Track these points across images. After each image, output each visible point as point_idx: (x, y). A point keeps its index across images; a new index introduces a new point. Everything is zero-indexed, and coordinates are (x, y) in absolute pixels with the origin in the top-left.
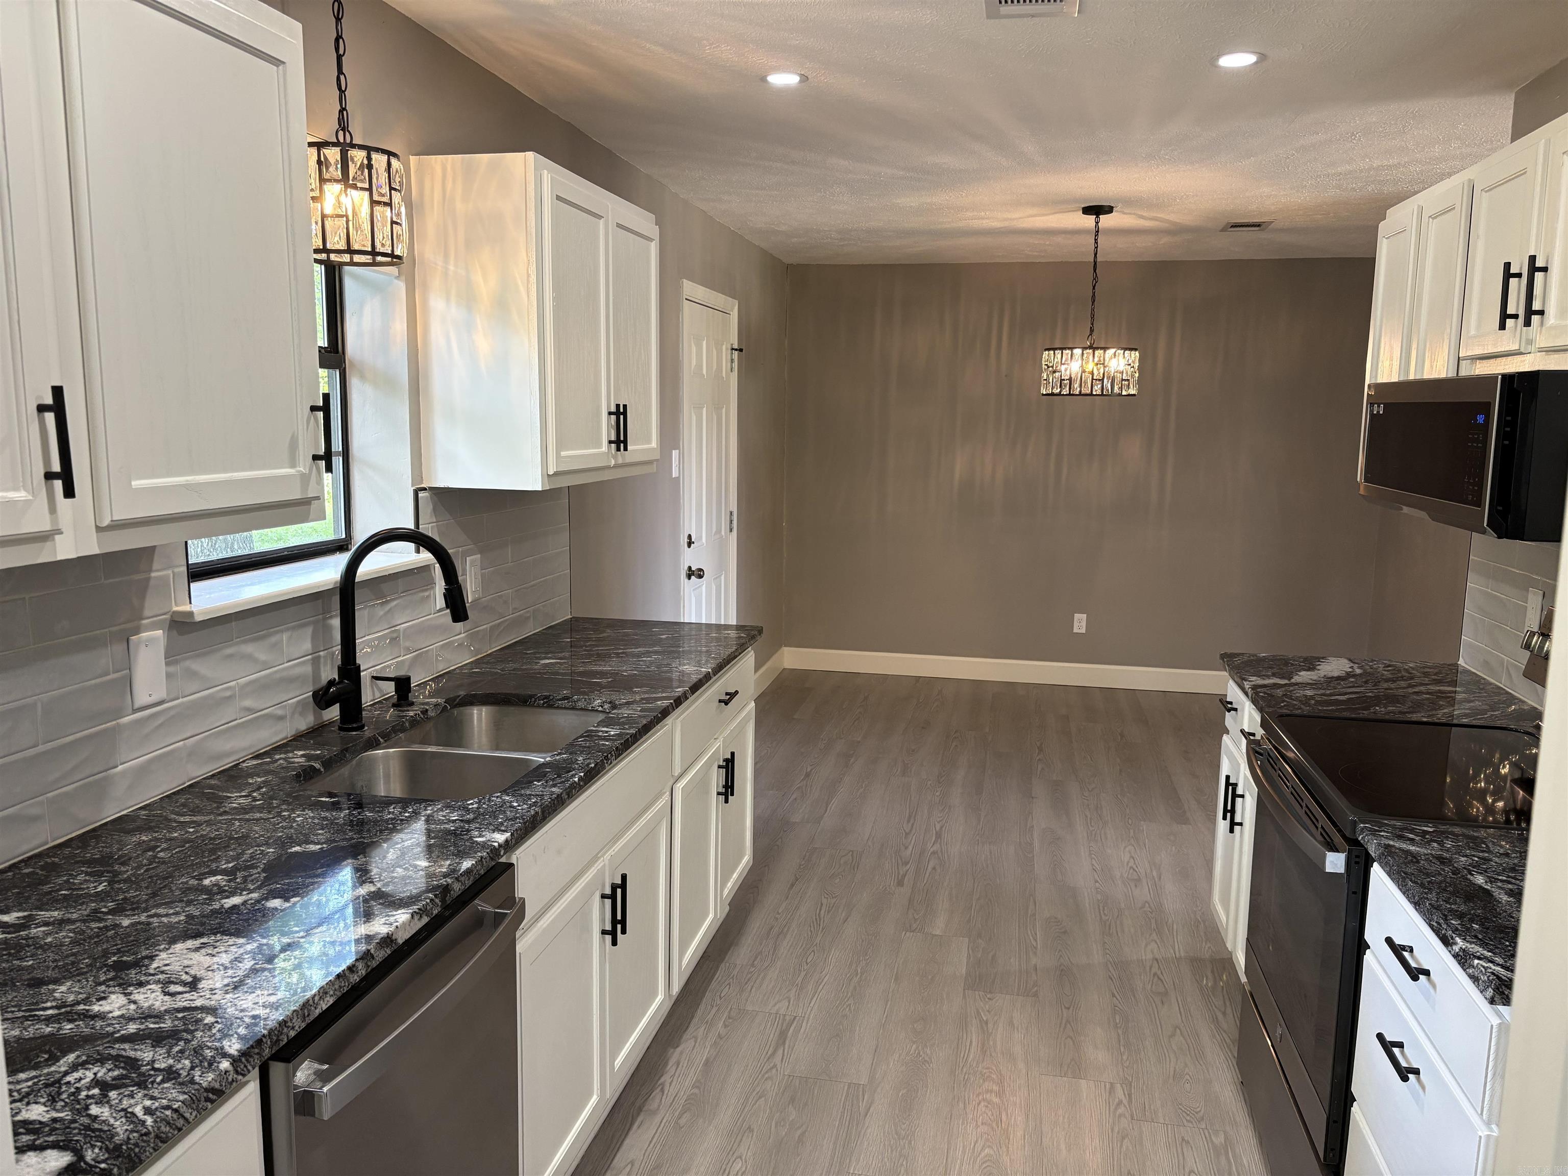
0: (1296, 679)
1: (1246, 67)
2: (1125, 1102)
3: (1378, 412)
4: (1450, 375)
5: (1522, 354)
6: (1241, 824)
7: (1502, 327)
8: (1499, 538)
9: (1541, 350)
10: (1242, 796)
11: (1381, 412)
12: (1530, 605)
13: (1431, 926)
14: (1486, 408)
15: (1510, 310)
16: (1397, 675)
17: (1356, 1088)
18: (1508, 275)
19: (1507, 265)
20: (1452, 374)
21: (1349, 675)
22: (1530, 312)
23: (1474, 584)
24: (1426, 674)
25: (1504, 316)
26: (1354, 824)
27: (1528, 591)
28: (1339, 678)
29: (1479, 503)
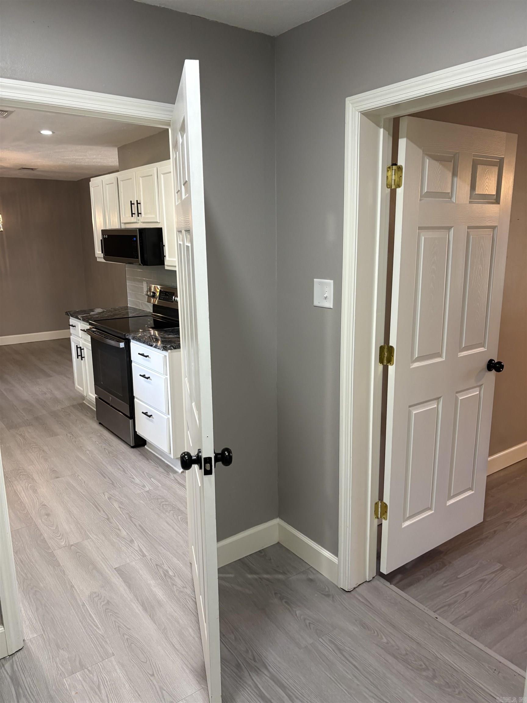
0: (91, 314)
1: (49, 135)
2: (72, 436)
3: (106, 237)
4: (119, 228)
5: (137, 223)
6: (84, 357)
7: (132, 216)
8: (143, 265)
9: (142, 222)
10: (83, 349)
11: (107, 237)
12: (144, 286)
13: (148, 345)
14: (136, 236)
15: (133, 212)
16: (115, 310)
17: (135, 394)
18: (131, 204)
19: (131, 202)
20: (119, 227)
21: (103, 312)
22: (138, 214)
23: (128, 283)
24: (122, 309)
25: (132, 214)
26: (125, 335)
27: (143, 283)
28: (101, 312)
29: (138, 258)
